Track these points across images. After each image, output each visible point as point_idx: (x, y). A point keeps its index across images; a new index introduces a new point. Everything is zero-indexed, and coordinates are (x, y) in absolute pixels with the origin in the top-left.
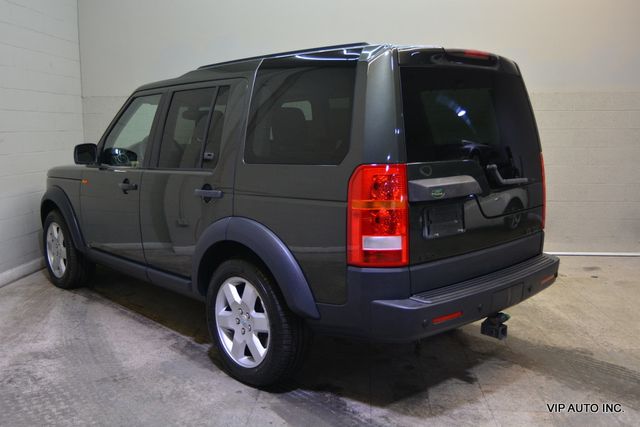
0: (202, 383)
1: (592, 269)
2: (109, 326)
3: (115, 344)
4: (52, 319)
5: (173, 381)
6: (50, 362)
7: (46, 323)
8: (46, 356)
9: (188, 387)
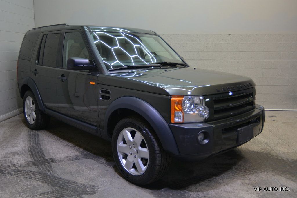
0: (90, 166)
1: (272, 116)
2: (47, 141)
3: (50, 149)
4: (21, 138)
5: (77, 165)
6: (21, 157)
7: (19, 139)
8: (18, 154)
9: (84, 168)
